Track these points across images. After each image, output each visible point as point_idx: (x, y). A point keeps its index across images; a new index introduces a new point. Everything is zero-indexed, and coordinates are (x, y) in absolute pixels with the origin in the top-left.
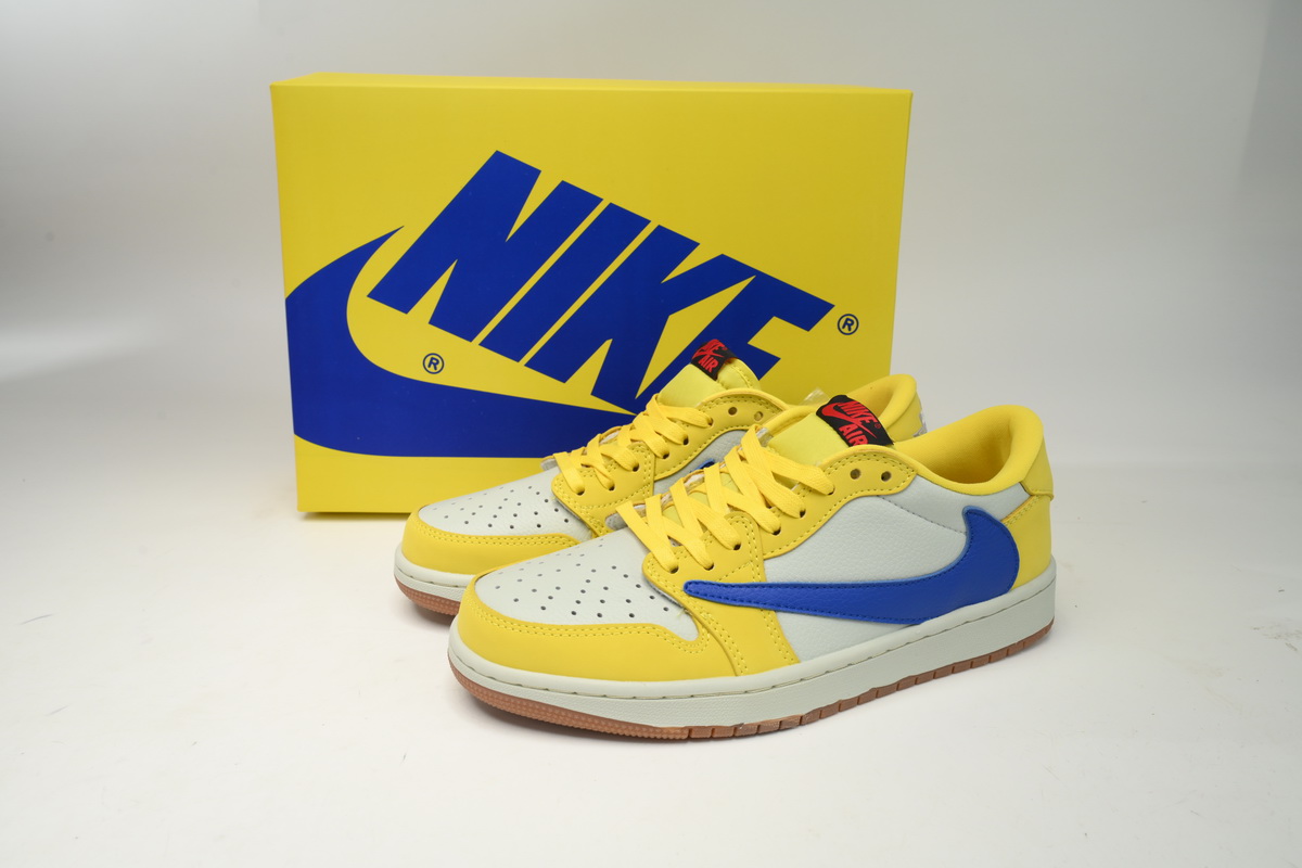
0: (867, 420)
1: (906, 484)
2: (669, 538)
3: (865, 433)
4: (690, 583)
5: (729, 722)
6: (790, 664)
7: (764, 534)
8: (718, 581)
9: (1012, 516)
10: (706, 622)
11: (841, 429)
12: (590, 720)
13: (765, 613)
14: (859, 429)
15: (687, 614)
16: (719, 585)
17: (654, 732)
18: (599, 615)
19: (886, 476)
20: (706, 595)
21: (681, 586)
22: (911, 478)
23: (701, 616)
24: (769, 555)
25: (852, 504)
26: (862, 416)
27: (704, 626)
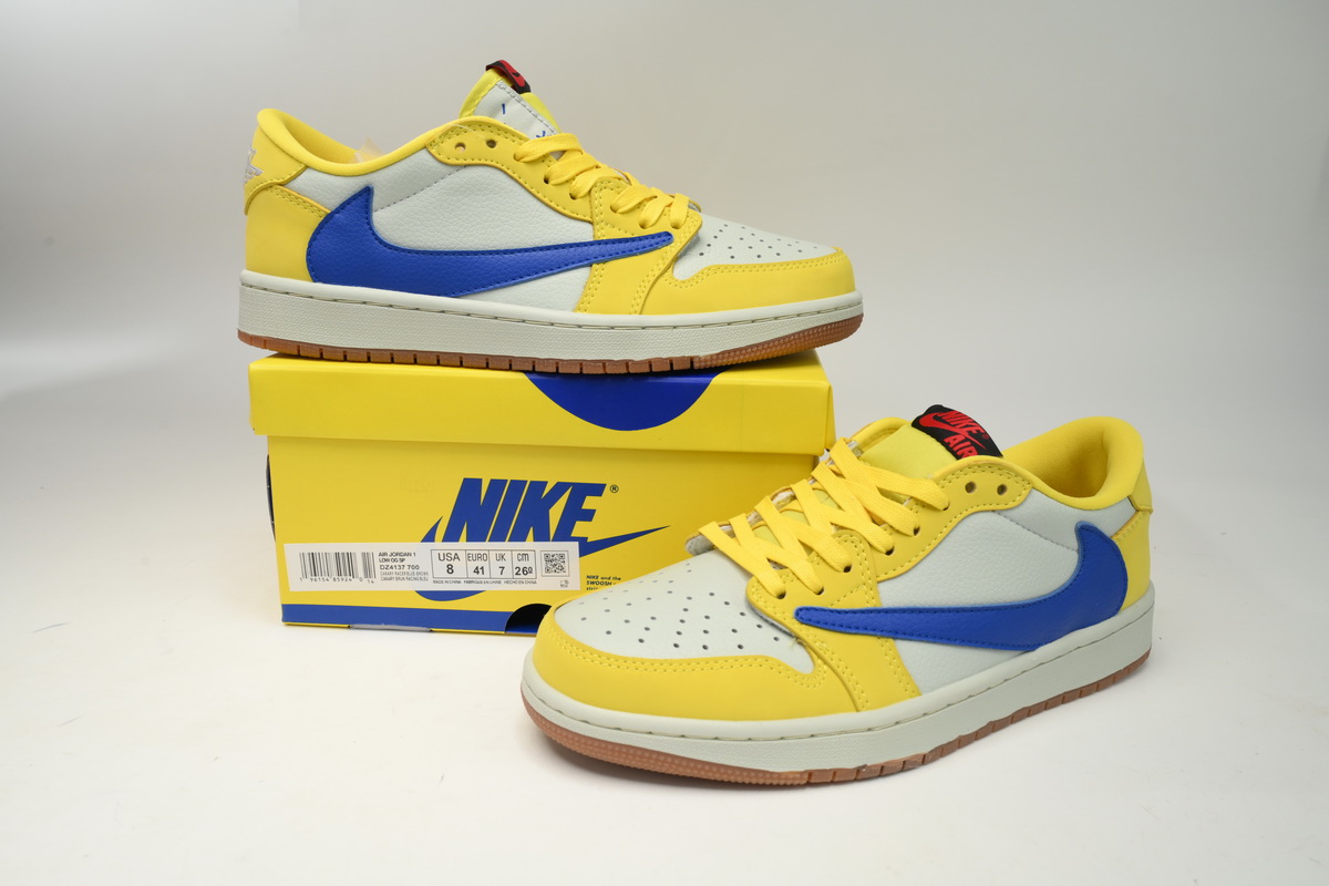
0: (974, 430)
1: (1022, 498)
2: (769, 560)
3: (973, 444)
4: (801, 609)
5: (851, 764)
6: (911, 697)
7: (876, 554)
8: (830, 607)
9: (1122, 532)
10: (821, 652)
11: (946, 440)
12: (699, 766)
13: (882, 641)
14: (967, 439)
15: (800, 643)
16: (832, 611)
17: (771, 778)
18: (705, 647)
19: (1002, 489)
20: (819, 622)
21: (791, 613)
22: (1027, 491)
23: (816, 646)
24: (883, 577)
25: (968, 520)
26: (967, 426)
27: (819, 657)
